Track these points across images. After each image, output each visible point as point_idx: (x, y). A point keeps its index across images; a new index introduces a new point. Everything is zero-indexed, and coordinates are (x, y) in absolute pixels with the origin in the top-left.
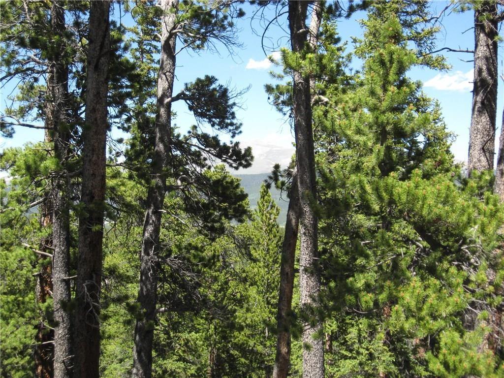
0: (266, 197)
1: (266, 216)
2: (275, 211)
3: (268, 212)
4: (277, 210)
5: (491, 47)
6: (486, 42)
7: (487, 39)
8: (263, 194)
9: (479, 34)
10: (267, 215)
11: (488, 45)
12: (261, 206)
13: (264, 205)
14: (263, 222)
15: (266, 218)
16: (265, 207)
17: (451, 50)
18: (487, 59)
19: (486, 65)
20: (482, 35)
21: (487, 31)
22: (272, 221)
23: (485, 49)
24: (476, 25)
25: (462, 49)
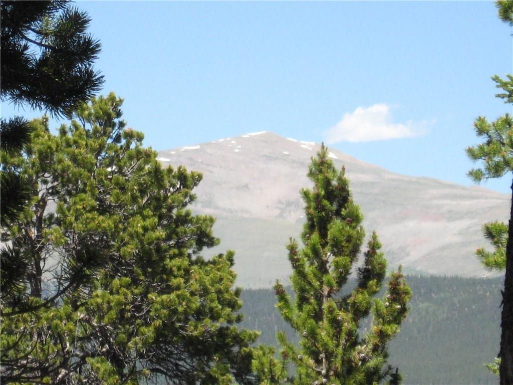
0: (336, 227)
1: (336, 324)
2: (382, 300)
3: (344, 304)
4: (397, 294)
8: (320, 208)
10: (341, 315)
12: (308, 269)
13: (322, 268)
14: (315, 355)
15: (337, 336)
16: (332, 273)
22: (363, 350)
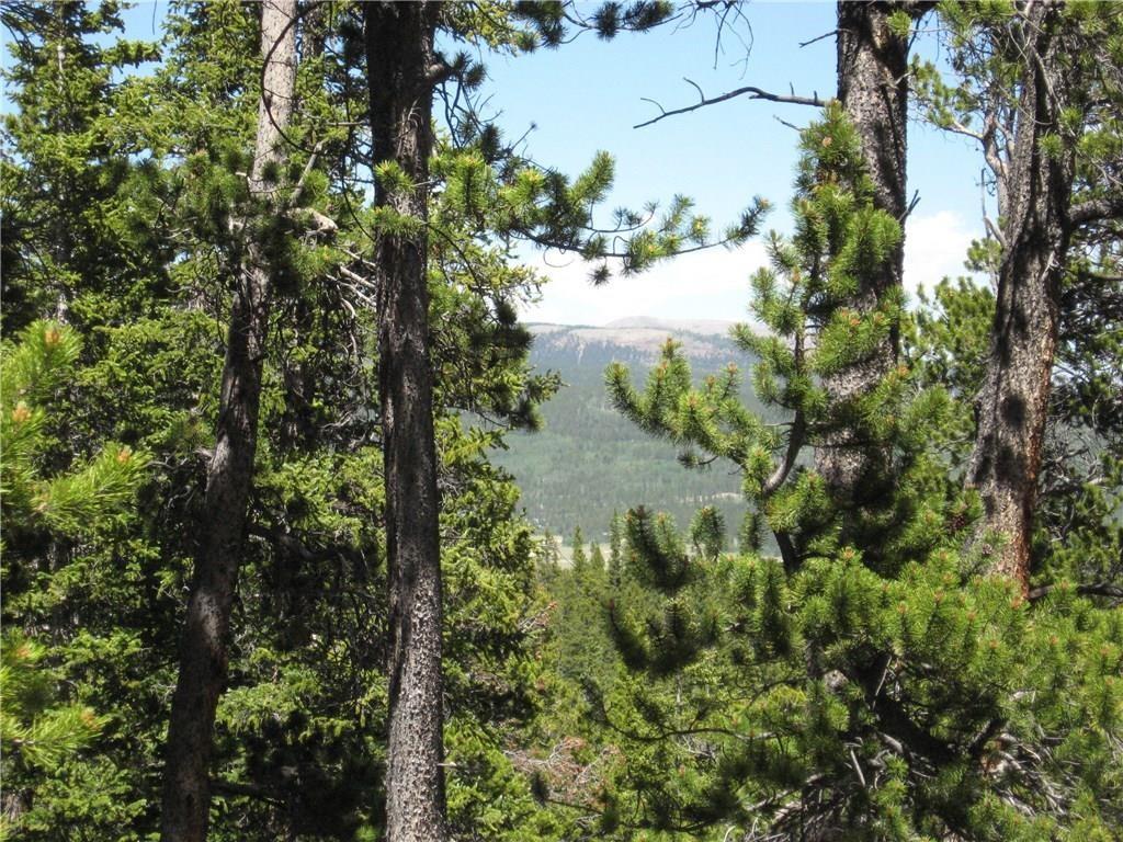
5: (892, 95)
6: (879, 77)
7: (880, 68)
9: (857, 51)
11: (883, 89)
17: (762, 95)
18: (879, 130)
19: (876, 150)
20: (863, 56)
21: (878, 42)
23: (874, 99)
24: (843, 23)
25: (797, 95)
